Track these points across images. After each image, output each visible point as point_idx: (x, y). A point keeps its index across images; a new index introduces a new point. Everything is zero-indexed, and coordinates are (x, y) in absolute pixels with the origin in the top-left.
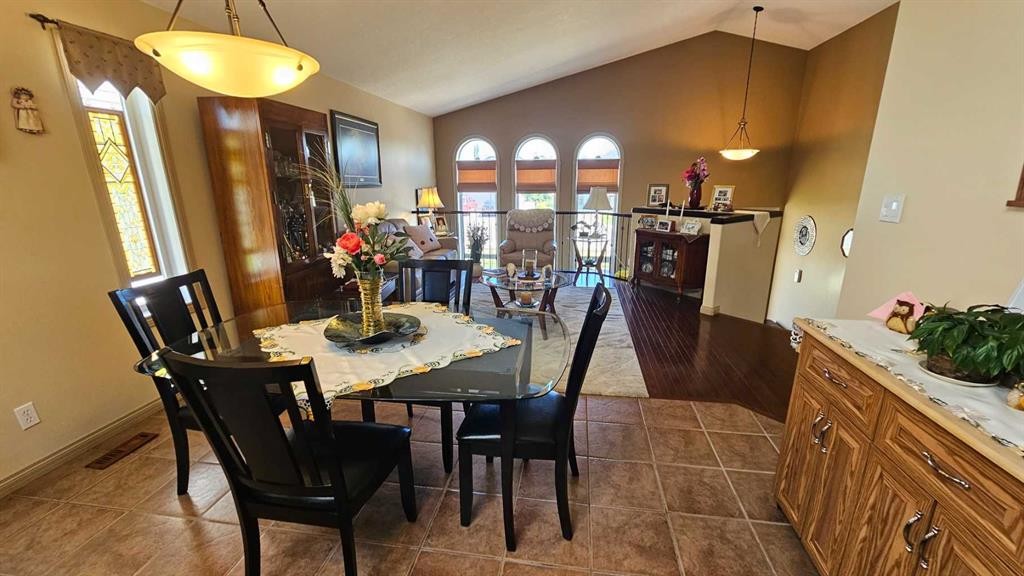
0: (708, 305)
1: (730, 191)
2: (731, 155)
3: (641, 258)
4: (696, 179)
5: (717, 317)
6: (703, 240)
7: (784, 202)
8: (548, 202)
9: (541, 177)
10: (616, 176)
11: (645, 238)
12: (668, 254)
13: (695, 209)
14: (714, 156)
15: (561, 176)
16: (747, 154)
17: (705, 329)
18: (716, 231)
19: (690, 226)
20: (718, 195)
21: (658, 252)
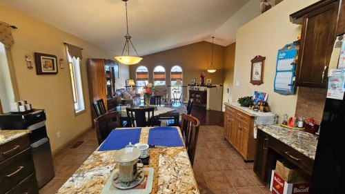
0: (208, 107)
1: (210, 80)
2: (210, 71)
3: (191, 97)
4: (202, 77)
5: (210, 110)
6: (206, 92)
7: (223, 83)
8: (164, 83)
9: (161, 76)
10: (182, 76)
11: (191, 92)
12: (197, 96)
13: (203, 85)
14: (206, 71)
15: (167, 76)
16: (214, 71)
17: (208, 113)
18: (208, 90)
19: (202, 89)
20: (208, 81)
21: (195, 96)
